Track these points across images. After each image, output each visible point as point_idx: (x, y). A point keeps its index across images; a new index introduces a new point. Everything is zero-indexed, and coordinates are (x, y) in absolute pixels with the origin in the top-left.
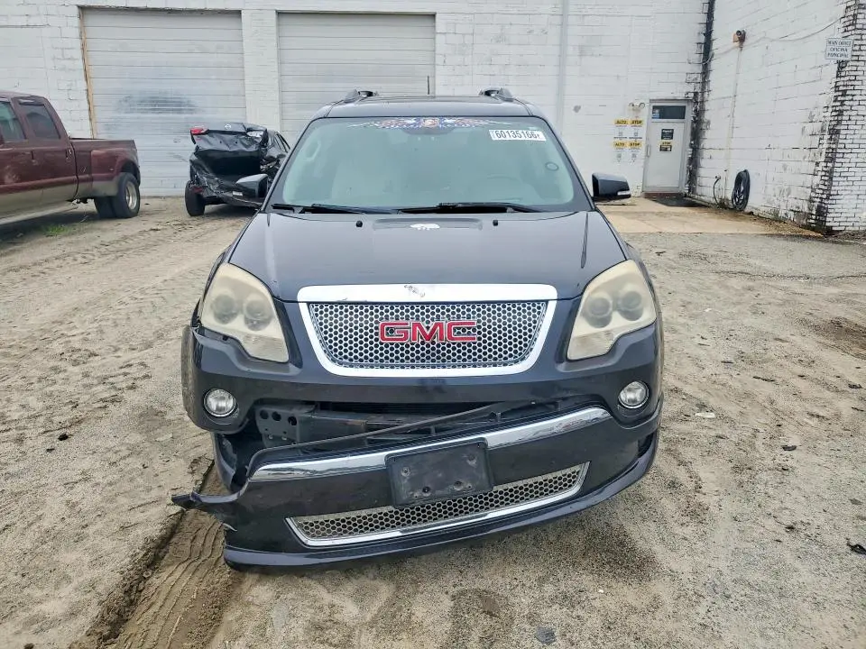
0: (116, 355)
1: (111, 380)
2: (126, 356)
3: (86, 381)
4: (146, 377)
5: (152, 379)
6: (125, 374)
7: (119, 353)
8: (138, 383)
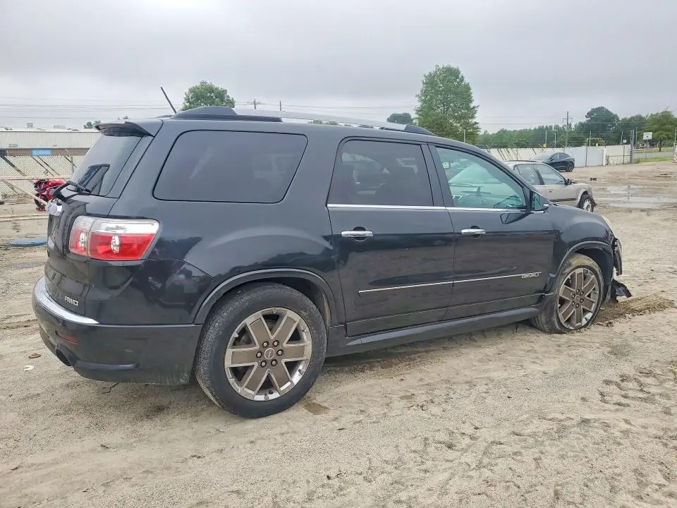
0: (628, 427)
1: (641, 395)
2: (617, 418)
3: (668, 403)
4: (607, 382)
5: (604, 378)
6: (625, 397)
7: (625, 426)
8: (618, 380)
